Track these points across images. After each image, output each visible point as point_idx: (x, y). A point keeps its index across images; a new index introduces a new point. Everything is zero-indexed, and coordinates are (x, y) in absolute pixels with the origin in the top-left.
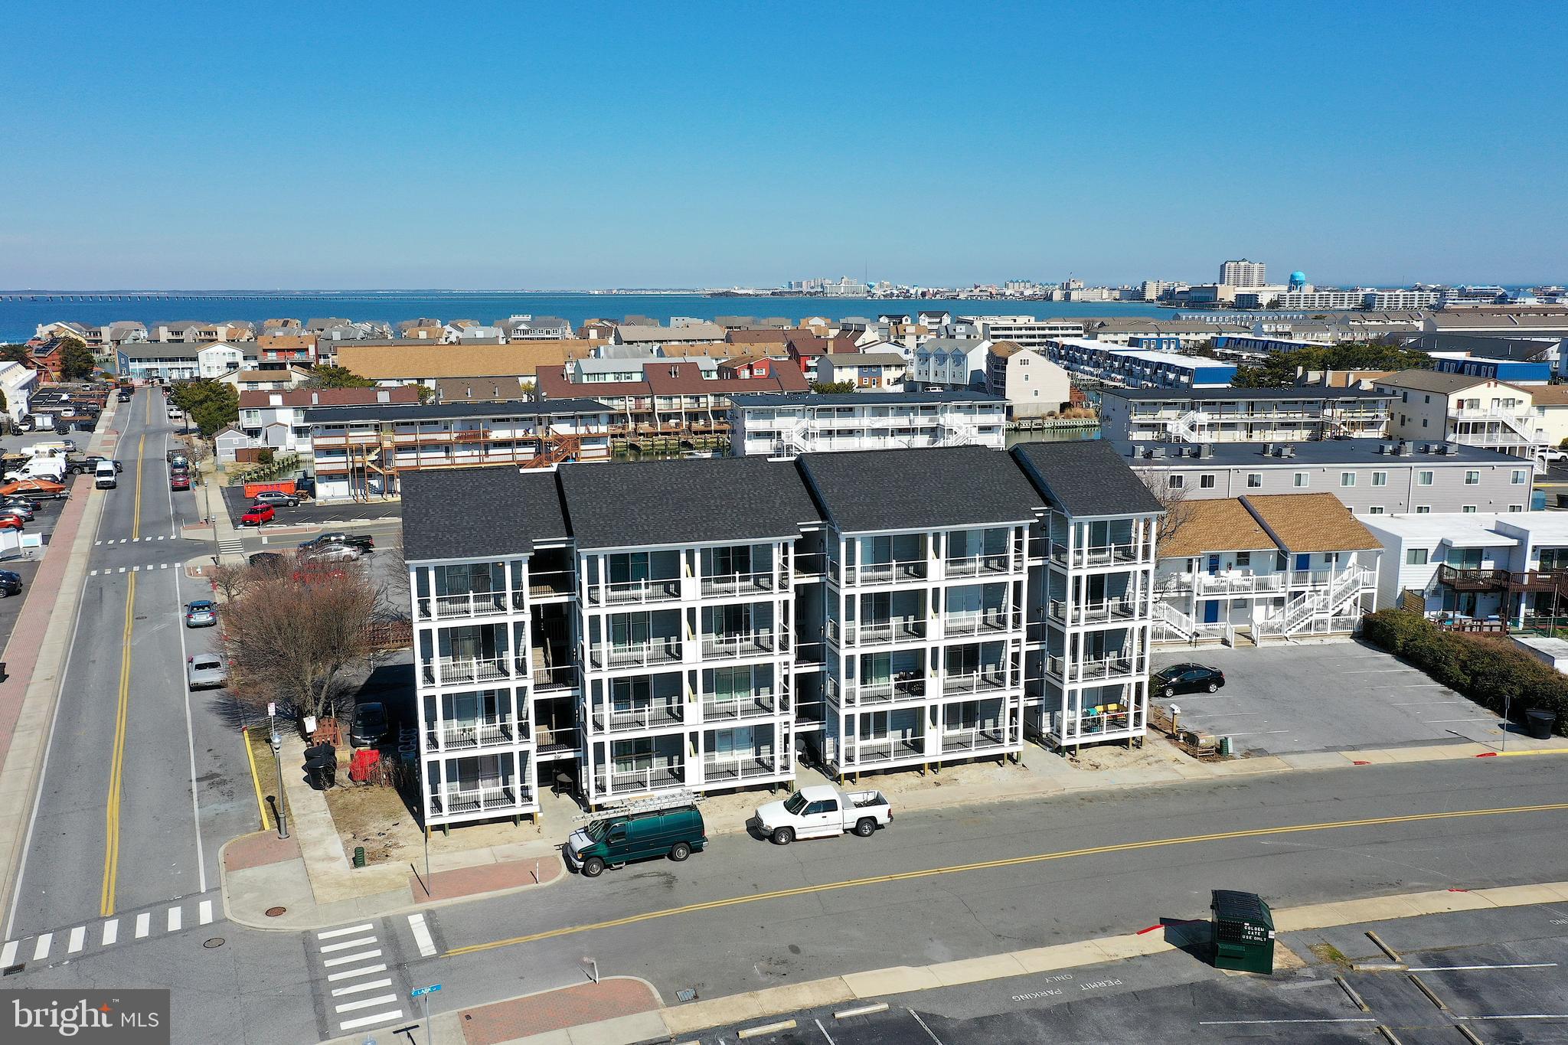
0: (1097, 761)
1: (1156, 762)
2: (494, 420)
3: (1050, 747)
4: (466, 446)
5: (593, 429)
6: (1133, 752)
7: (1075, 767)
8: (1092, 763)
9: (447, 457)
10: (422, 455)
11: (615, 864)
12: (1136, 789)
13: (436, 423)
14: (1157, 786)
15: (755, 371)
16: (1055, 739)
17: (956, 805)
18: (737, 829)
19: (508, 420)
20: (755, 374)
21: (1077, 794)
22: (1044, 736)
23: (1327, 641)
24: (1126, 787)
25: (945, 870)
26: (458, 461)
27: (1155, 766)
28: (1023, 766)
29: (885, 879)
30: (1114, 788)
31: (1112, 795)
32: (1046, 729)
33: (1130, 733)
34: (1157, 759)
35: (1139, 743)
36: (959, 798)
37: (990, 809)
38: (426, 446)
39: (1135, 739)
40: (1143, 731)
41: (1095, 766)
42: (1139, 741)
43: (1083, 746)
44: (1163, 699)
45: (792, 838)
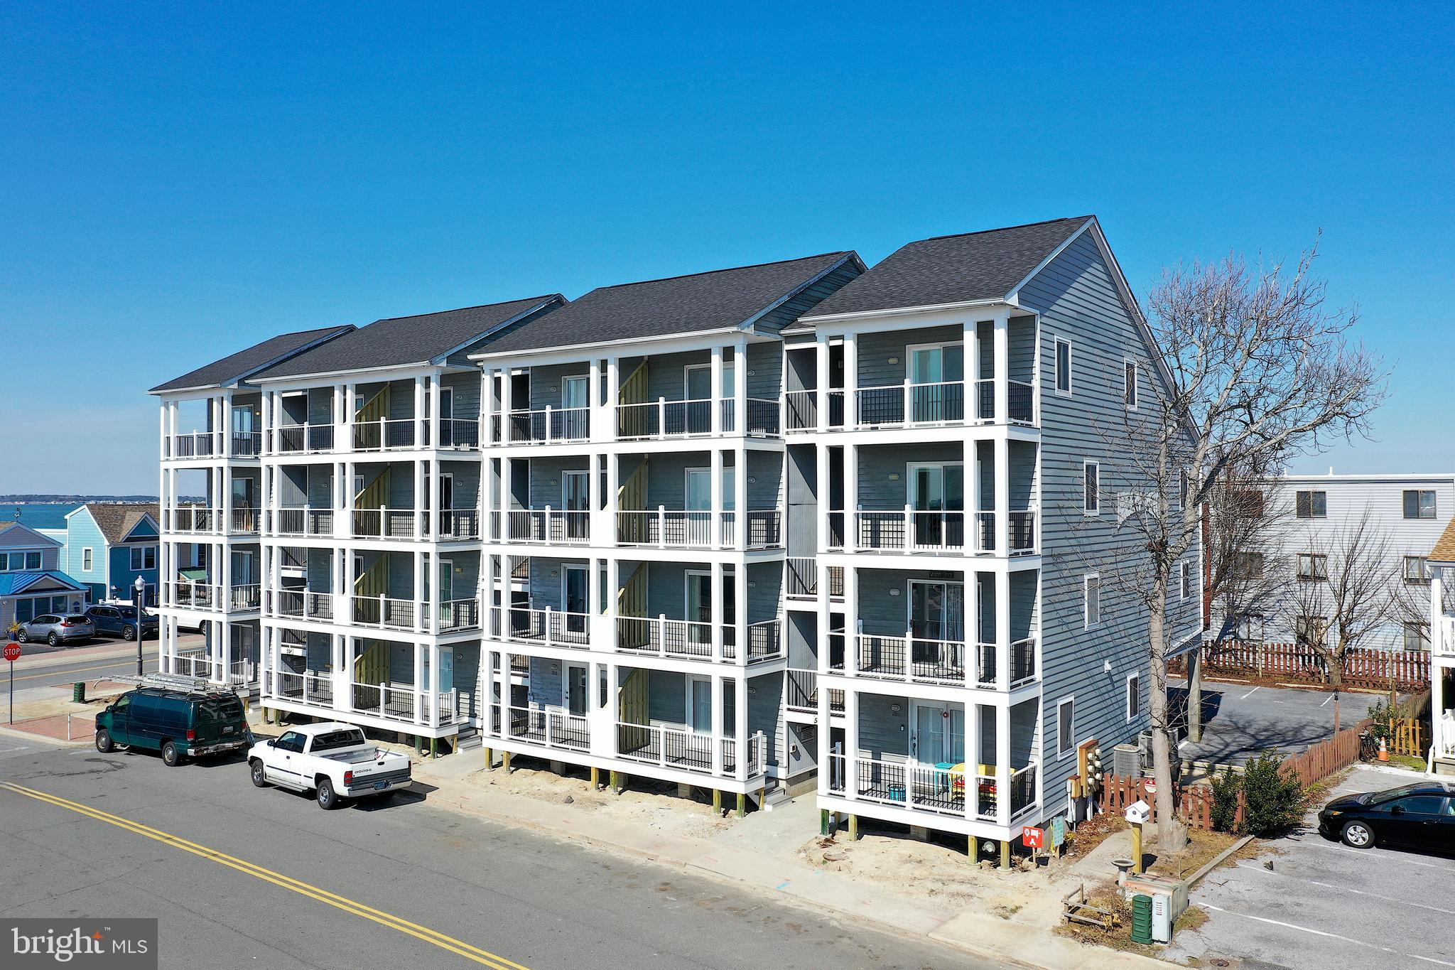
0: (849, 855)
1: (957, 895)
8: (836, 853)
11: (119, 745)
39: (981, 841)
40: (1000, 829)
41: (827, 859)
42: (988, 853)
43: (868, 826)
44: (1338, 847)
45: (263, 779)
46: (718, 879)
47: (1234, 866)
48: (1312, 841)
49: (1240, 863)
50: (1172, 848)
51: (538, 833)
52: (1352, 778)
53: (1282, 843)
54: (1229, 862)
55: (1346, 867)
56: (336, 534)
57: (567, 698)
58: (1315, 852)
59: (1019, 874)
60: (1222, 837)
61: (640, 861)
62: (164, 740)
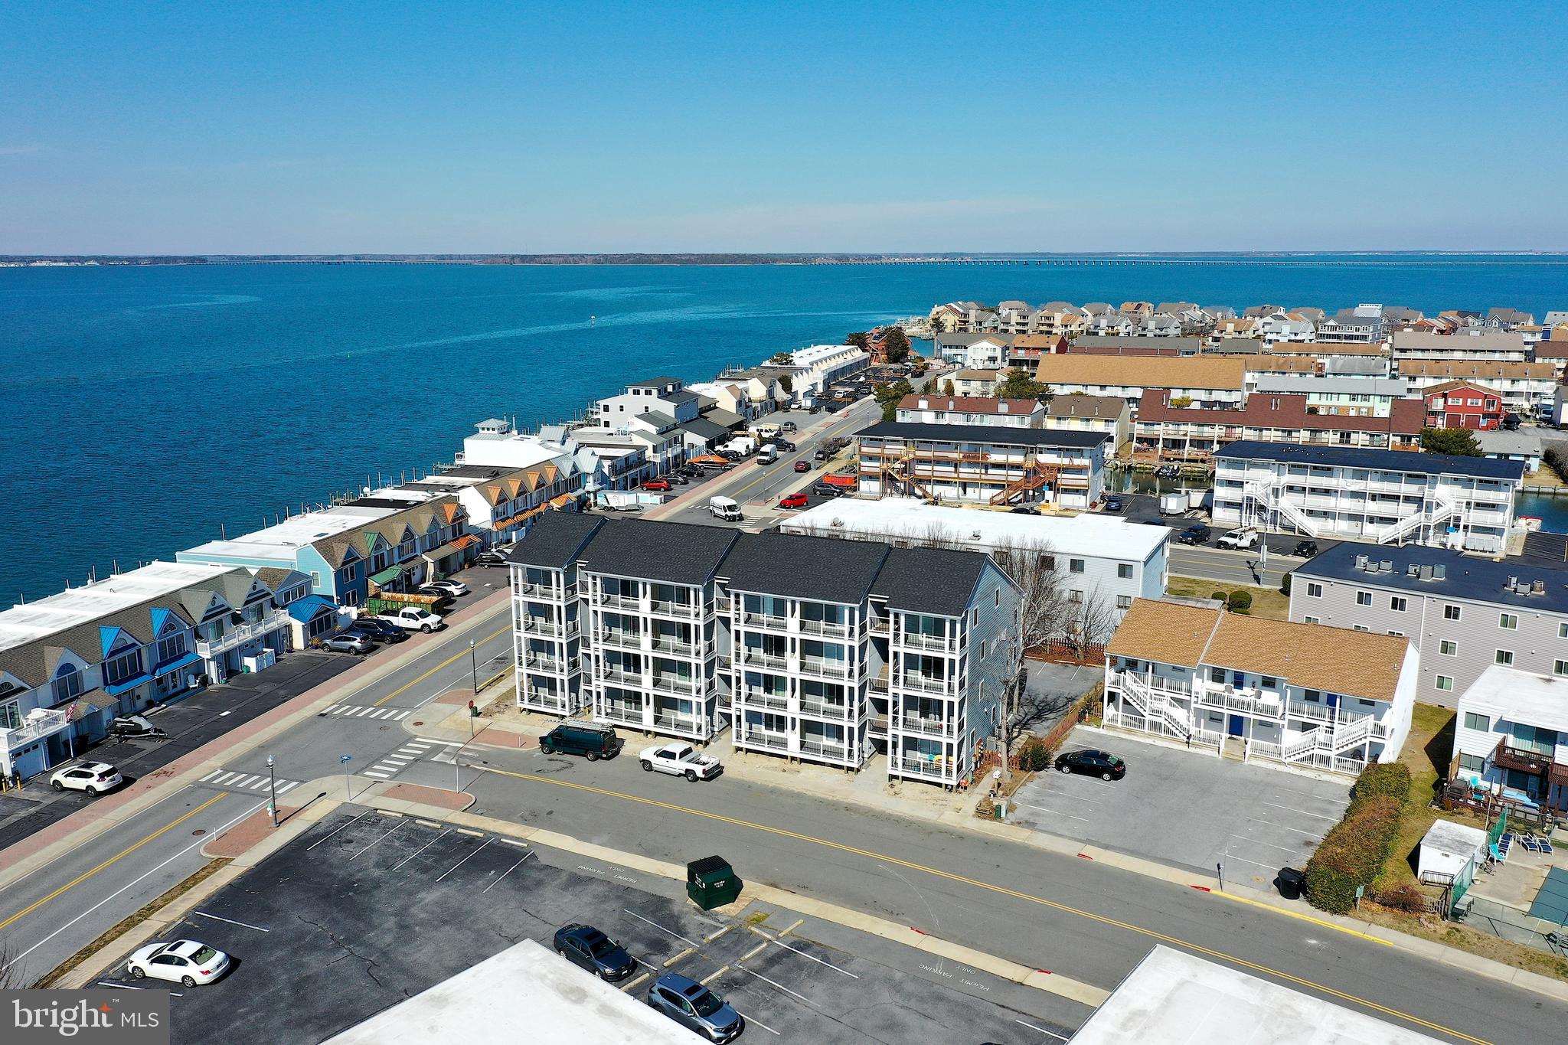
2: (994, 446)
4: (971, 465)
5: (1077, 462)
9: (956, 472)
10: (936, 468)
13: (949, 443)
15: (1450, 400)
19: (1006, 447)
20: (1449, 403)
23: (1325, 777)
26: (961, 475)
38: (938, 462)
39: (946, 785)
40: (953, 781)
41: (896, 793)
42: (949, 788)
43: (905, 779)
44: (1059, 773)
45: (651, 769)
46: (862, 804)
47: (1026, 785)
48: (1052, 771)
49: (1028, 784)
50: (1007, 780)
51: (784, 787)
52: (1073, 734)
53: (1042, 773)
54: (1024, 785)
55: (1060, 782)
56: (641, 648)
58: (1052, 776)
59: (959, 795)
60: (1022, 772)
61: (830, 798)
62: (587, 750)
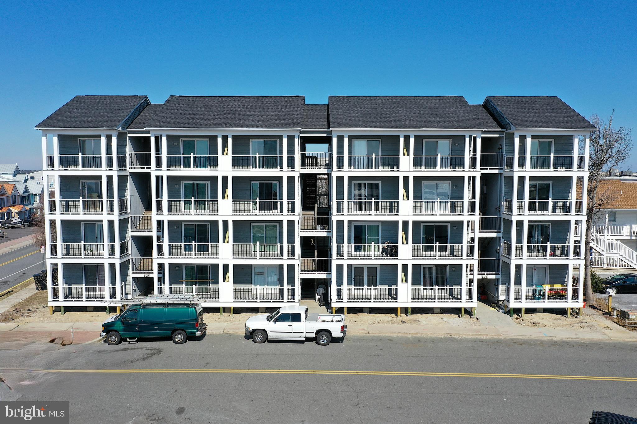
0: (537, 321)
1: (589, 326)
3: (502, 309)
6: (569, 319)
7: (519, 323)
8: (532, 321)
11: (129, 339)
12: (564, 341)
14: (585, 341)
16: (506, 303)
17: (409, 336)
18: (238, 331)
21: (512, 339)
22: (501, 303)
24: (556, 339)
25: (362, 373)
27: (587, 329)
28: (477, 319)
29: (310, 372)
30: (546, 338)
31: (541, 343)
32: (502, 298)
33: (569, 304)
34: (589, 324)
35: (576, 313)
36: (414, 332)
37: (434, 341)
41: (535, 324)
45: (266, 339)
46: (520, 337)
56: (220, 213)
57: (353, 281)
62: (174, 331)
